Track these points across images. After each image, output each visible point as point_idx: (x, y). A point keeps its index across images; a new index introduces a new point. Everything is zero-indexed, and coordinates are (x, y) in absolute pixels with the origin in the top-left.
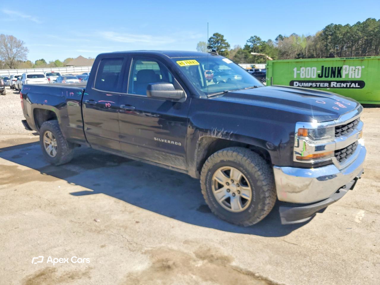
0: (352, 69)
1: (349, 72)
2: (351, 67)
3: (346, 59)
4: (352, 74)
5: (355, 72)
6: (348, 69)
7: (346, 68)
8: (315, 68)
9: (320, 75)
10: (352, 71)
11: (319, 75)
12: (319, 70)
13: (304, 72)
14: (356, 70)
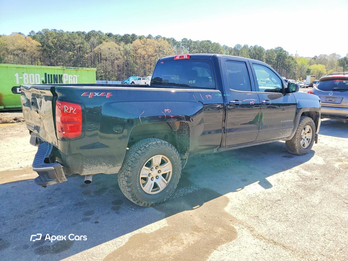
0: (71, 77)
1: (68, 79)
2: (69, 76)
3: (66, 68)
4: (71, 81)
5: (73, 80)
6: (67, 77)
7: (66, 76)
8: (39, 75)
9: (45, 82)
10: (71, 79)
11: (43, 81)
12: (42, 77)
13: (27, 78)
14: (74, 77)
